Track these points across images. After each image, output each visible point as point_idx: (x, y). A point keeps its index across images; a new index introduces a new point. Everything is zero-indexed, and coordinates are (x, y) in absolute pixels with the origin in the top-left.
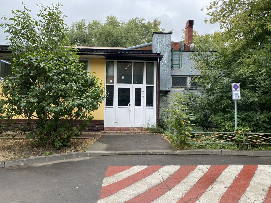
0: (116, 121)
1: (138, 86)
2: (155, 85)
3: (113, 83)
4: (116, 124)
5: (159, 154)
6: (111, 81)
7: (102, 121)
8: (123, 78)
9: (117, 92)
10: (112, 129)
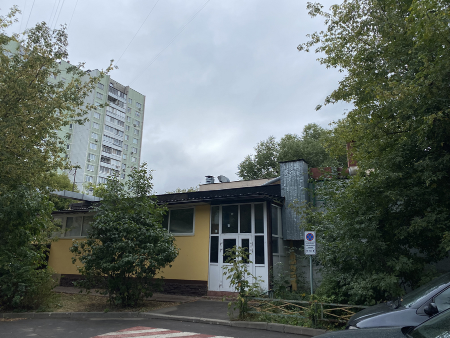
0: (221, 284)
1: (245, 236)
2: (265, 235)
3: (218, 233)
4: (221, 287)
5: (212, 324)
6: (216, 231)
7: (206, 282)
8: (229, 226)
9: (222, 245)
10: (215, 293)
